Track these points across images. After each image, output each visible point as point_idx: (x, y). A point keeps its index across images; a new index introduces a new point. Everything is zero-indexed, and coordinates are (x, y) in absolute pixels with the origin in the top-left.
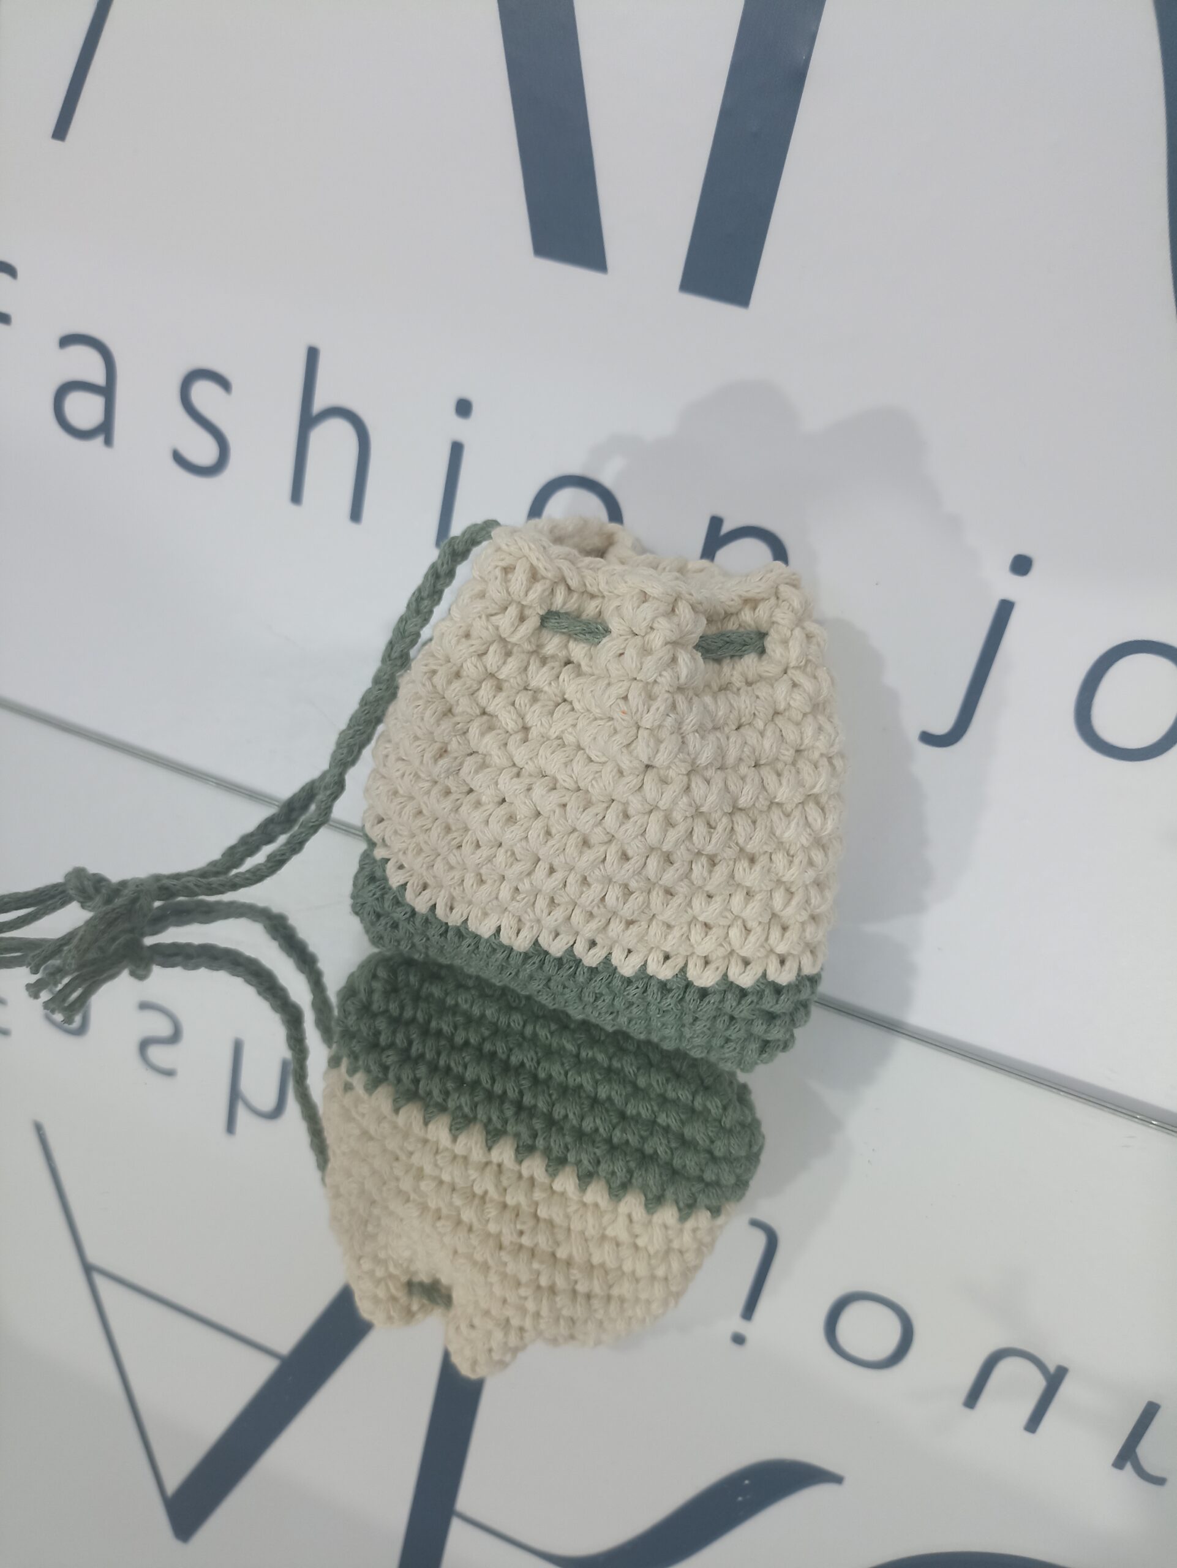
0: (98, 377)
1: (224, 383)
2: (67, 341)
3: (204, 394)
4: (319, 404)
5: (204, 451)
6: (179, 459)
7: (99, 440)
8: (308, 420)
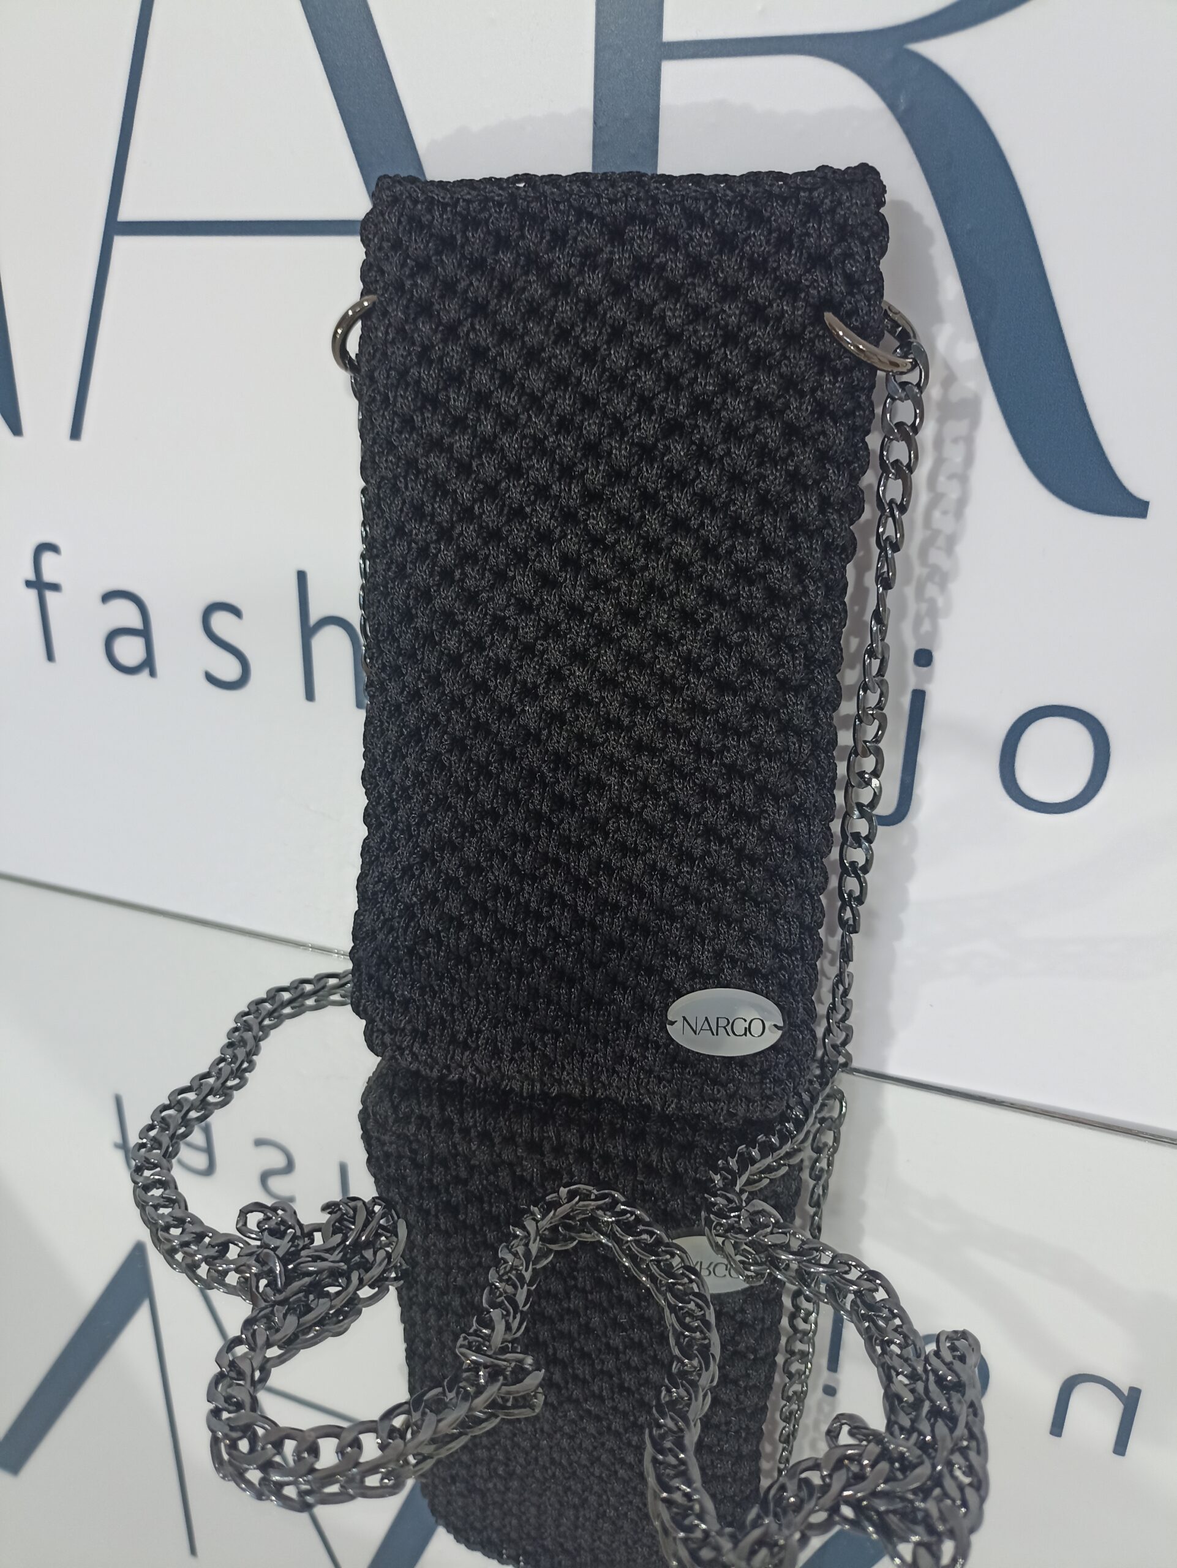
0: (136, 623)
1: (236, 612)
2: (107, 597)
3: (221, 622)
4: (314, 617)
5: (229, 669)
6: (210, 678)
7: (146, 673)
8: (308, 631)
